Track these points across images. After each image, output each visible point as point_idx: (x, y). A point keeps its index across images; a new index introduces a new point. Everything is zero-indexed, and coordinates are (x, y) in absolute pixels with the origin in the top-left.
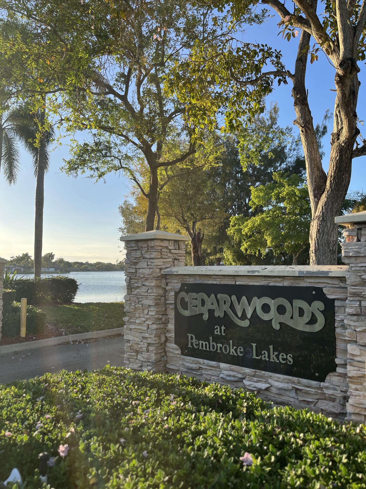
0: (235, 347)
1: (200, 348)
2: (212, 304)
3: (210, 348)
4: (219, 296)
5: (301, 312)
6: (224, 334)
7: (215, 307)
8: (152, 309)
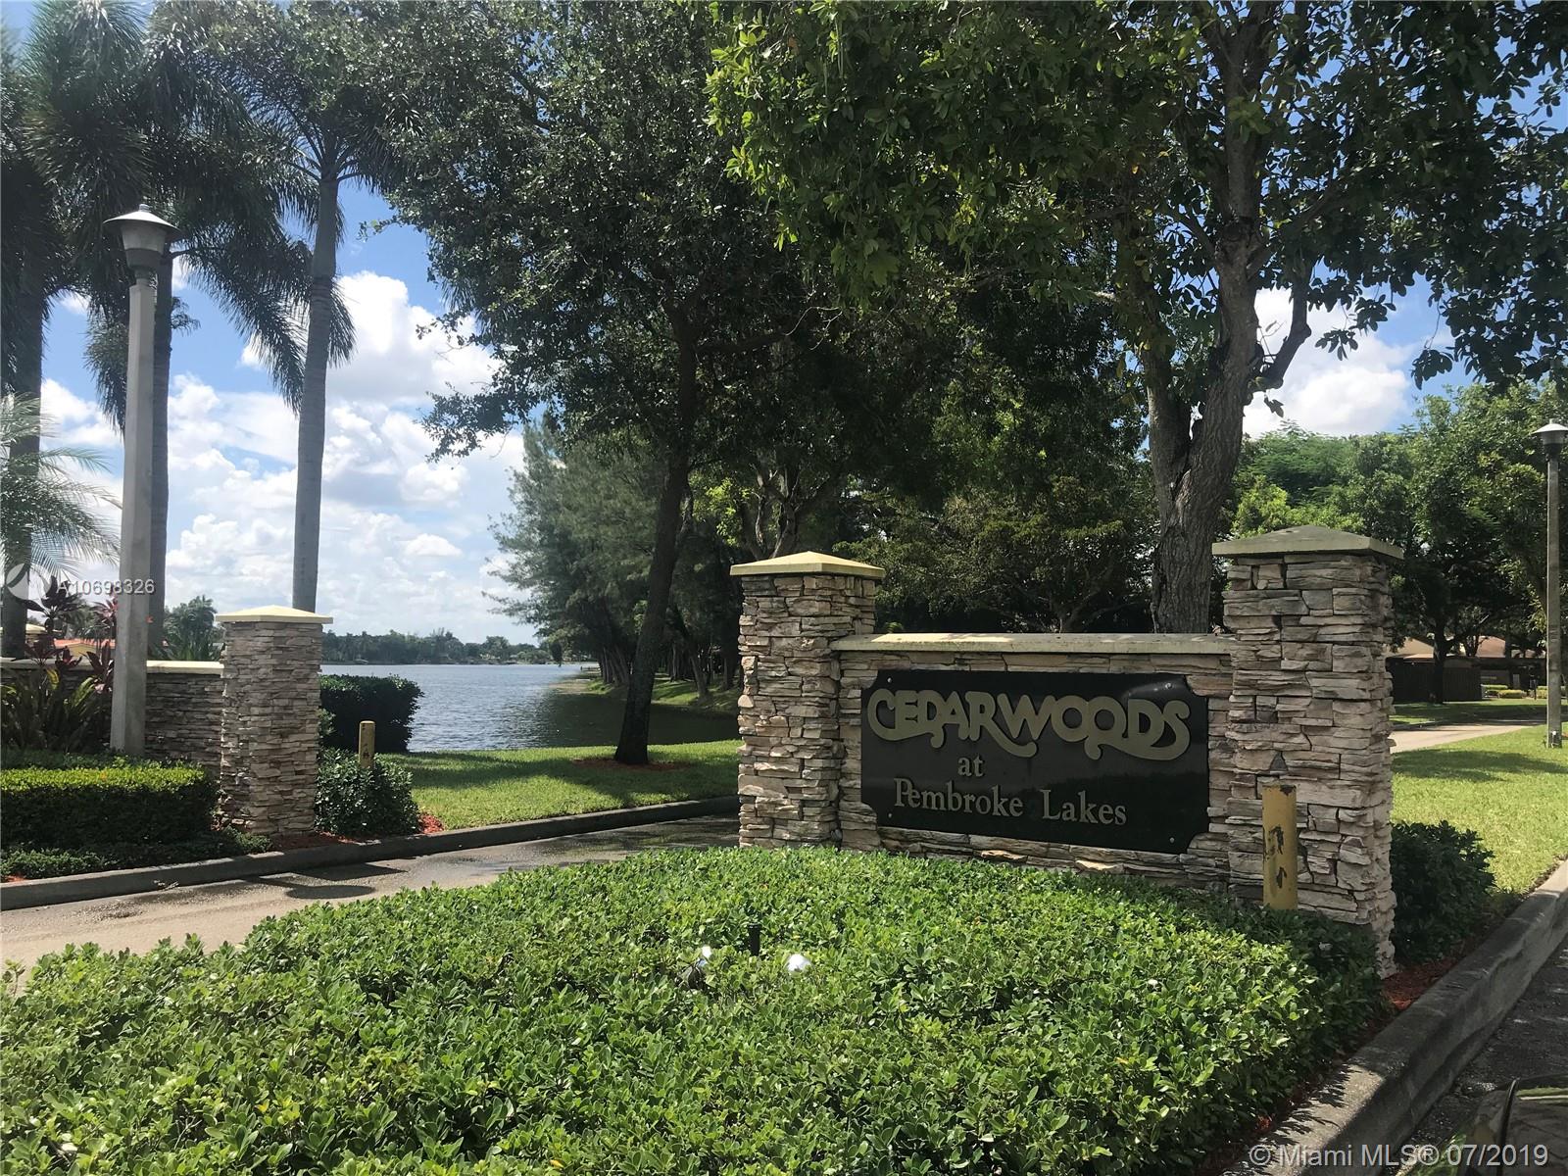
0: (1003, 800)
1: (925, 806)
2: (953, 713)
3: (946, 805)
4: (969, 696)
5: (1145, 723)
6: (978, 775)
7: (960, 718)
8: (812, 725)
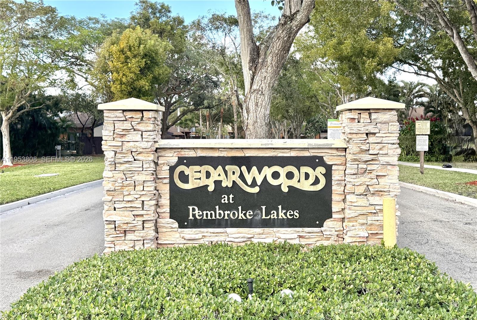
0: (244, 212)
1: (205, 218)
2: (219, 175)
3: (215, 217)
4: (227, 167)
5: (307, 176)
